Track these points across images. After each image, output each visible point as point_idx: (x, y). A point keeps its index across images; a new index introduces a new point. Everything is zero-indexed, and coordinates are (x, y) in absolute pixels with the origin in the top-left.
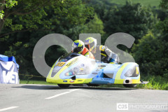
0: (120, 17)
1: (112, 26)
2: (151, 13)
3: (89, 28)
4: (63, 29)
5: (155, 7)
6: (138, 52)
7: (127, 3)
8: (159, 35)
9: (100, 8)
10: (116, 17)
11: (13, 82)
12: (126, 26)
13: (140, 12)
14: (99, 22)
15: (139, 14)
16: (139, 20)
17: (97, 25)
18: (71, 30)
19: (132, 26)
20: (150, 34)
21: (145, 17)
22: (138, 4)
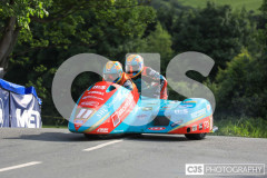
0: (198, 27)
1: (184, 42)
2: (246, 21)
3: (149, 45)
4: (108, 46)
5: (252, 12)
6: (225, 81)
7: (209, 5)
8: (259, 55)
9: (165, 13)
10: (192, 26)
11: (33, 126)
12: (207, 41)
13: (228, 19)
14: (165, 35)
15: (228, 23)
16: (227, 32)
17: (161, 39)
18: (121, 47)
19: (217, 41)
20: (244, 53)
21: (237, 27)
22: (227, 7)
